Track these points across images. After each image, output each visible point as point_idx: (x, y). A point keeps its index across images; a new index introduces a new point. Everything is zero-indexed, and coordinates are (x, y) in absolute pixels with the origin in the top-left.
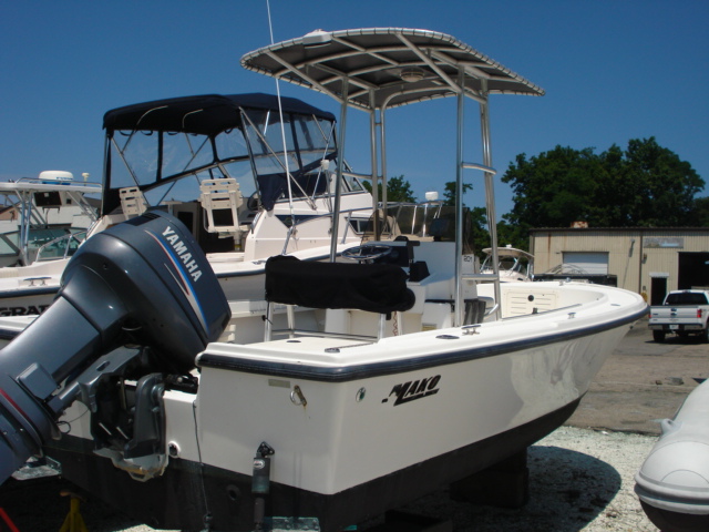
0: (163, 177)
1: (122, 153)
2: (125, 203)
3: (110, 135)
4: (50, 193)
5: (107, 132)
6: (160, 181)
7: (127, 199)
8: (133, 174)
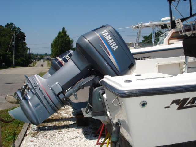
0: (193, 14)
1: (176, 8)
2: (177, 24)
3: (170, 3)
4: (164, 25)
5: (169, 2)
6: (192, 16)
7: (178, 23)
8: (181, 14)
